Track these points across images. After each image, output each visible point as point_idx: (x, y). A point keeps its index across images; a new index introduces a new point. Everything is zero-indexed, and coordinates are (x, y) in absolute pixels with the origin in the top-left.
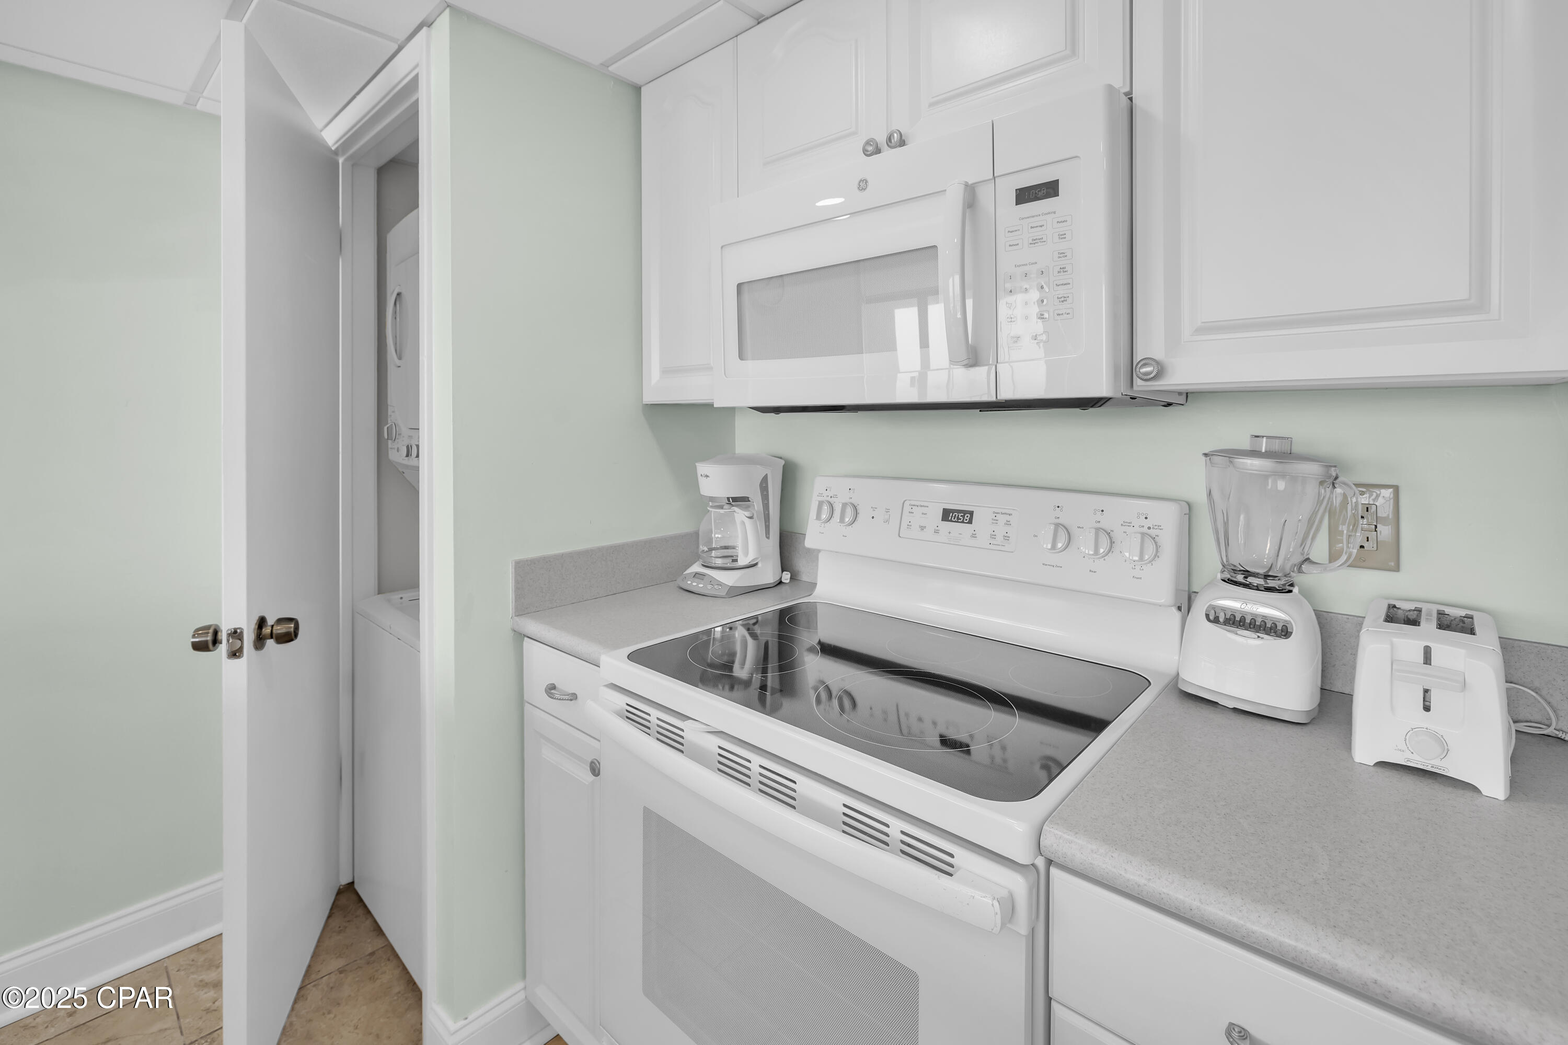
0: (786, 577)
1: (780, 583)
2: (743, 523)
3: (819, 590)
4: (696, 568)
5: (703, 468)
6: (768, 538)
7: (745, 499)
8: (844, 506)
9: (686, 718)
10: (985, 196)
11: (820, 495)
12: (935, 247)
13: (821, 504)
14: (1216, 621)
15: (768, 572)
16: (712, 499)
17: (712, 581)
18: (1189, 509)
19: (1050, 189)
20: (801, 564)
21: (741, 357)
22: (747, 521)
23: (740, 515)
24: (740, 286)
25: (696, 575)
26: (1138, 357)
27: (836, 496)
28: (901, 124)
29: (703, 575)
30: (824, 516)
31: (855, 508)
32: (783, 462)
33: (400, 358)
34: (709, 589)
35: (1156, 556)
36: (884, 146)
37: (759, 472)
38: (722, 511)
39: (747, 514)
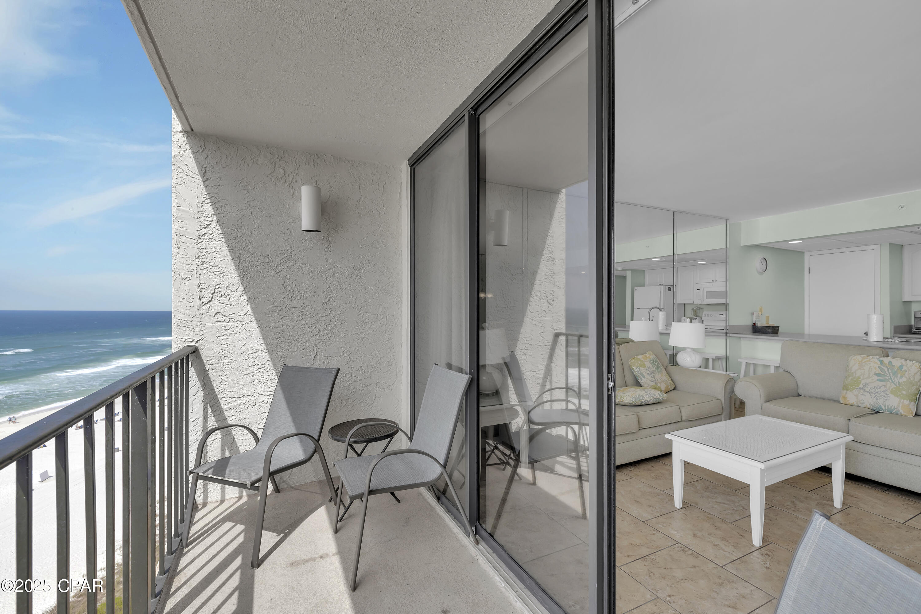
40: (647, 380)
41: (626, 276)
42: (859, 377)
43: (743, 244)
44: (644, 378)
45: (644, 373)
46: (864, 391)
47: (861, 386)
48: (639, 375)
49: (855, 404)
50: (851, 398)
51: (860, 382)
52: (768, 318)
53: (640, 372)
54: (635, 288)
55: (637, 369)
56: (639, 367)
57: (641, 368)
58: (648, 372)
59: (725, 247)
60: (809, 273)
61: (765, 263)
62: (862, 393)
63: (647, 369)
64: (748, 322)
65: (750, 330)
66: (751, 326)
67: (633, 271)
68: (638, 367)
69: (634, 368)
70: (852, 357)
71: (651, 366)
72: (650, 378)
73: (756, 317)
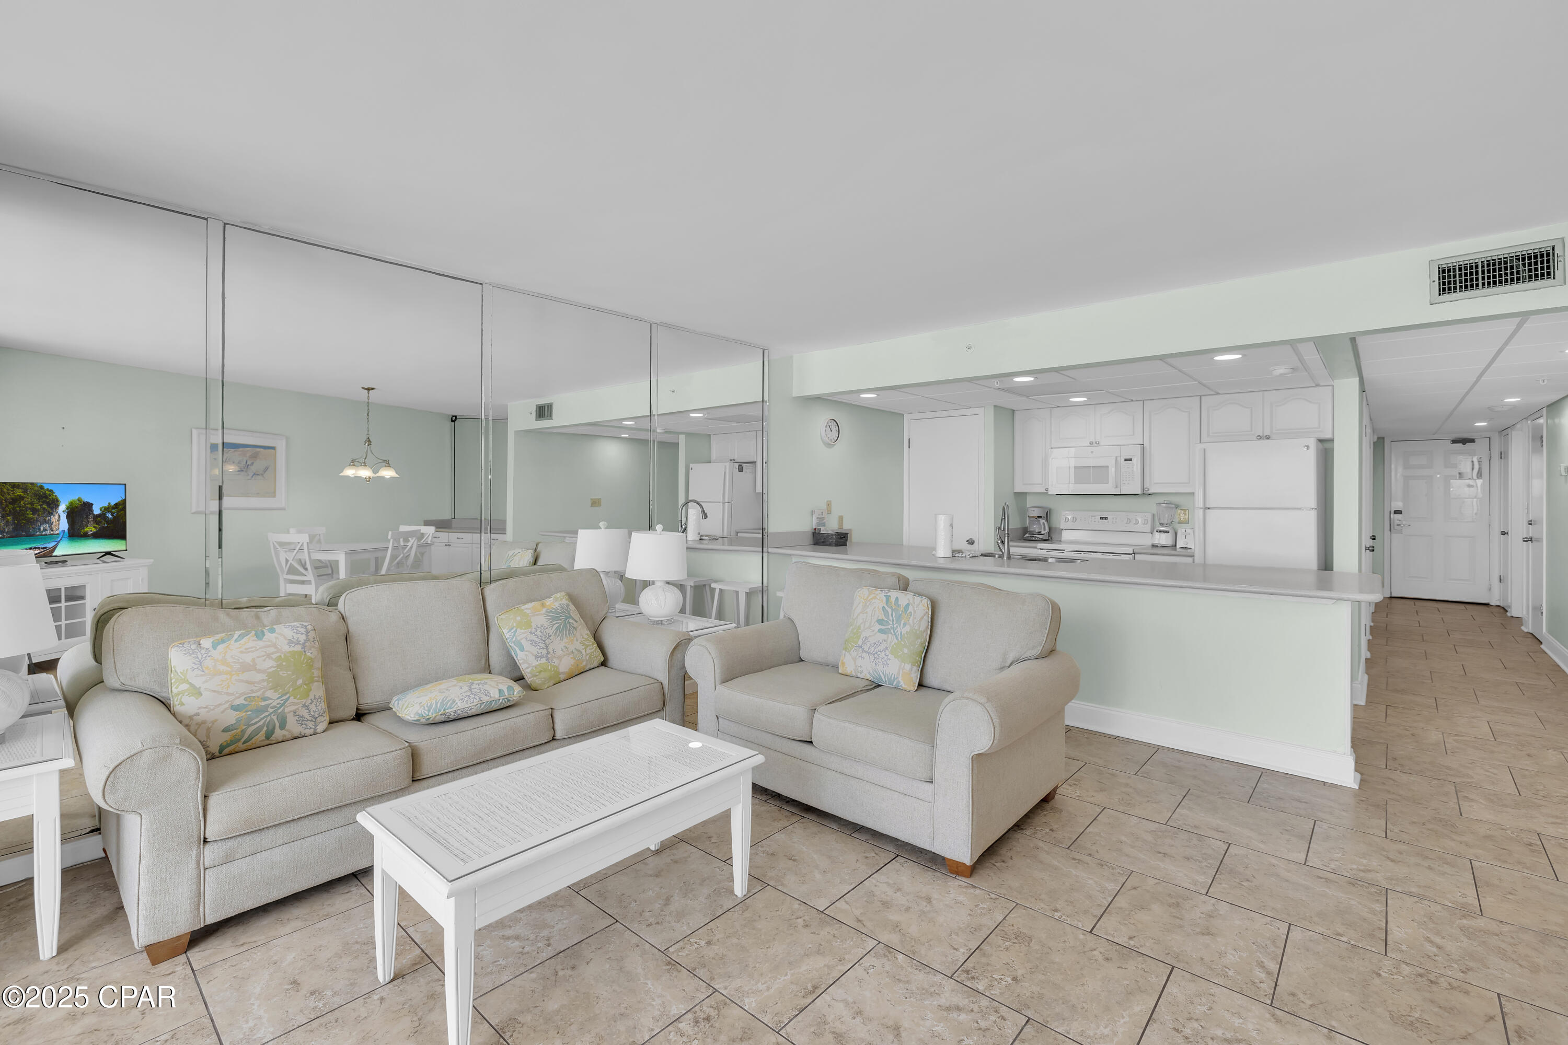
2: (1044, 523)
4: (1028, 535)
5: (1032, 509)
7: (1041, 517)
8: (1073, 518)
10: (1118, 458)
11: (1064, 516)
12: (1108, 466)
13: (1065, 518)
16: (1032, 517)
17: (1036, 537)
18: (1154, 515)
19: (1131, 460)
23: (1042, 521)
24: (1057, 467)
26: (1145, 487)
27: (1070, 516)
28: (1098, 440)
29: (1032, 536)
30: (1066, 521)
31: (1076, 518)
35: (1147, 523)
36: (1095, 444)
38: (1036, 520)
39: (1044, 520)
40: (526, 655)
41: (678, 443)
42: (859, 627)
43: (796, 393)
44: (522, 649)
45: (524, 642)
46: (864, 651)
47: (860, 642)
48: (512, 645)
49: (854, 674)
50: (849, 664)
51: (860, 636)
52: (841, 519)
53: (514, 639)
54: (691, 466)
55: (510, 634)
56: (515, 628)
57: (518, 630)
58: (535, 638)
59: (762, 400)
60: (909, 447)
61: (835, 429)
62: (860, 655)
63: (533, 631)
64: (805, 525)
65: (809, 539)
66: (811, 533)
67: (689, 435)
68: (513, 628)
69: (505, 631)
70: (860, 591)
71: (547, 624)
72: (535, 650)
73: (817, 518)
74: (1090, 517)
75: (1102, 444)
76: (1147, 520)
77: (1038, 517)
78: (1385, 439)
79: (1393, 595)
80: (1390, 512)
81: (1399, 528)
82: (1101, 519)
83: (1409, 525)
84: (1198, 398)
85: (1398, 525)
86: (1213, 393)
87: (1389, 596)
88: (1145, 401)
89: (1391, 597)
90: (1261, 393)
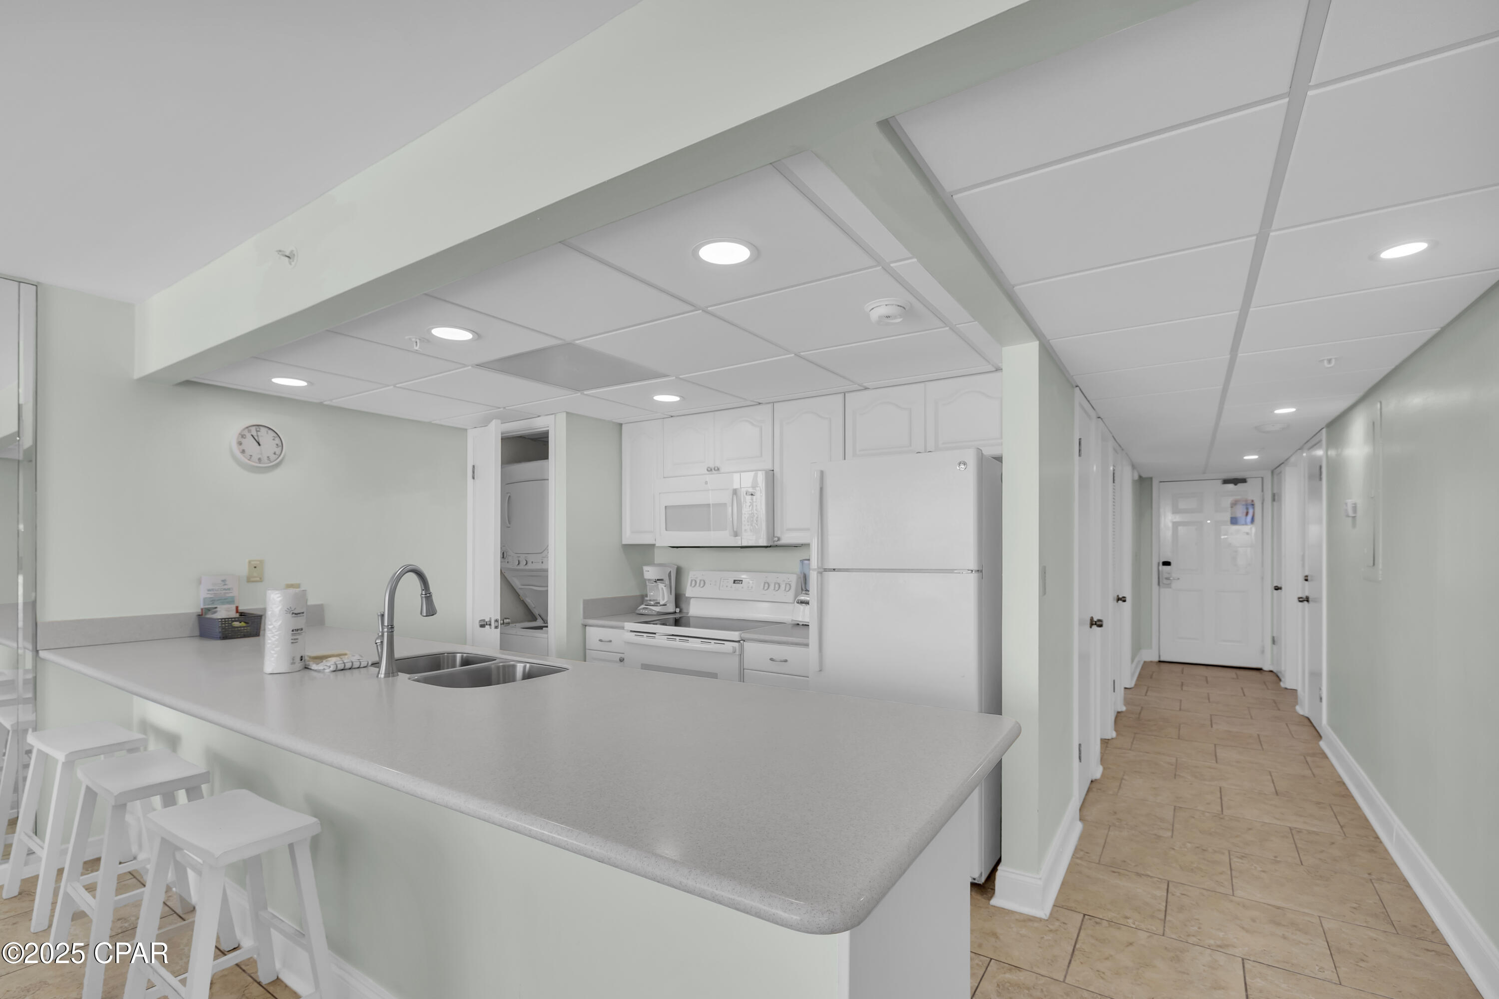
0: (678, 610)
1: (675, 612)
2: (662, 588)
3: (689, 614)
4: (643, 606)
5: (645, 568)
6: (671, 594)
7: (662, 580)
8: (700, 581)
9: (655, 633)
10: (738, 492)
11: (691, 577)
13: (692, 581)
14: (798, 603)
15: (671, 608)
16: (649, 580)
17: (651, 610)
18: (798, 577)
19: (754, 494)
20: (683, 606)
21: (666, 530)
22: (664, 587)
23: (661, 586)
24: (666, 507)
25: (644, 608)
26: (775, 535)
27: (697, 578)
28: (718, 464)
29: (647, 608)
30: (693, 585)
31: (704, 581)
32: (676, 567)
33: (509, 523)
34: (650, 612)
35: (790, 589)
36: (713, 470)
37: (669, 570)
38: (653, 584)
39: (664, 585)
61: (269, 442)
64: (181, 604)
65: (193, 628)
66: (195, 618)
73: (209, 590)
74: (722, 581)
75: (722, 470)
76: (790, 585)
77: (658, 580)
78: (1154, 479)
79: (1162, 659)
80: (1159, 564)
81: (1168, 582)
82: (734, 583)
83: (1179, 579)
84: (841, 396)
85: (1168, 579)
86: (856, 387)
87: (1157, 659)
88: (775, 404)
89: (1160, 662)
90: (922, 385)
